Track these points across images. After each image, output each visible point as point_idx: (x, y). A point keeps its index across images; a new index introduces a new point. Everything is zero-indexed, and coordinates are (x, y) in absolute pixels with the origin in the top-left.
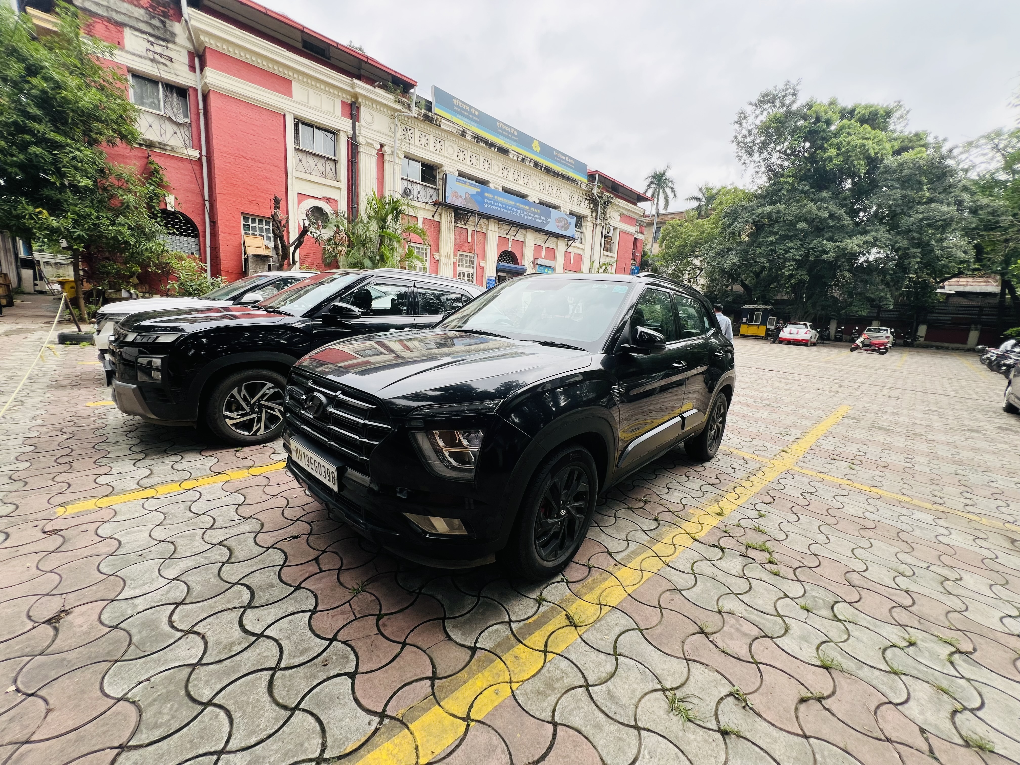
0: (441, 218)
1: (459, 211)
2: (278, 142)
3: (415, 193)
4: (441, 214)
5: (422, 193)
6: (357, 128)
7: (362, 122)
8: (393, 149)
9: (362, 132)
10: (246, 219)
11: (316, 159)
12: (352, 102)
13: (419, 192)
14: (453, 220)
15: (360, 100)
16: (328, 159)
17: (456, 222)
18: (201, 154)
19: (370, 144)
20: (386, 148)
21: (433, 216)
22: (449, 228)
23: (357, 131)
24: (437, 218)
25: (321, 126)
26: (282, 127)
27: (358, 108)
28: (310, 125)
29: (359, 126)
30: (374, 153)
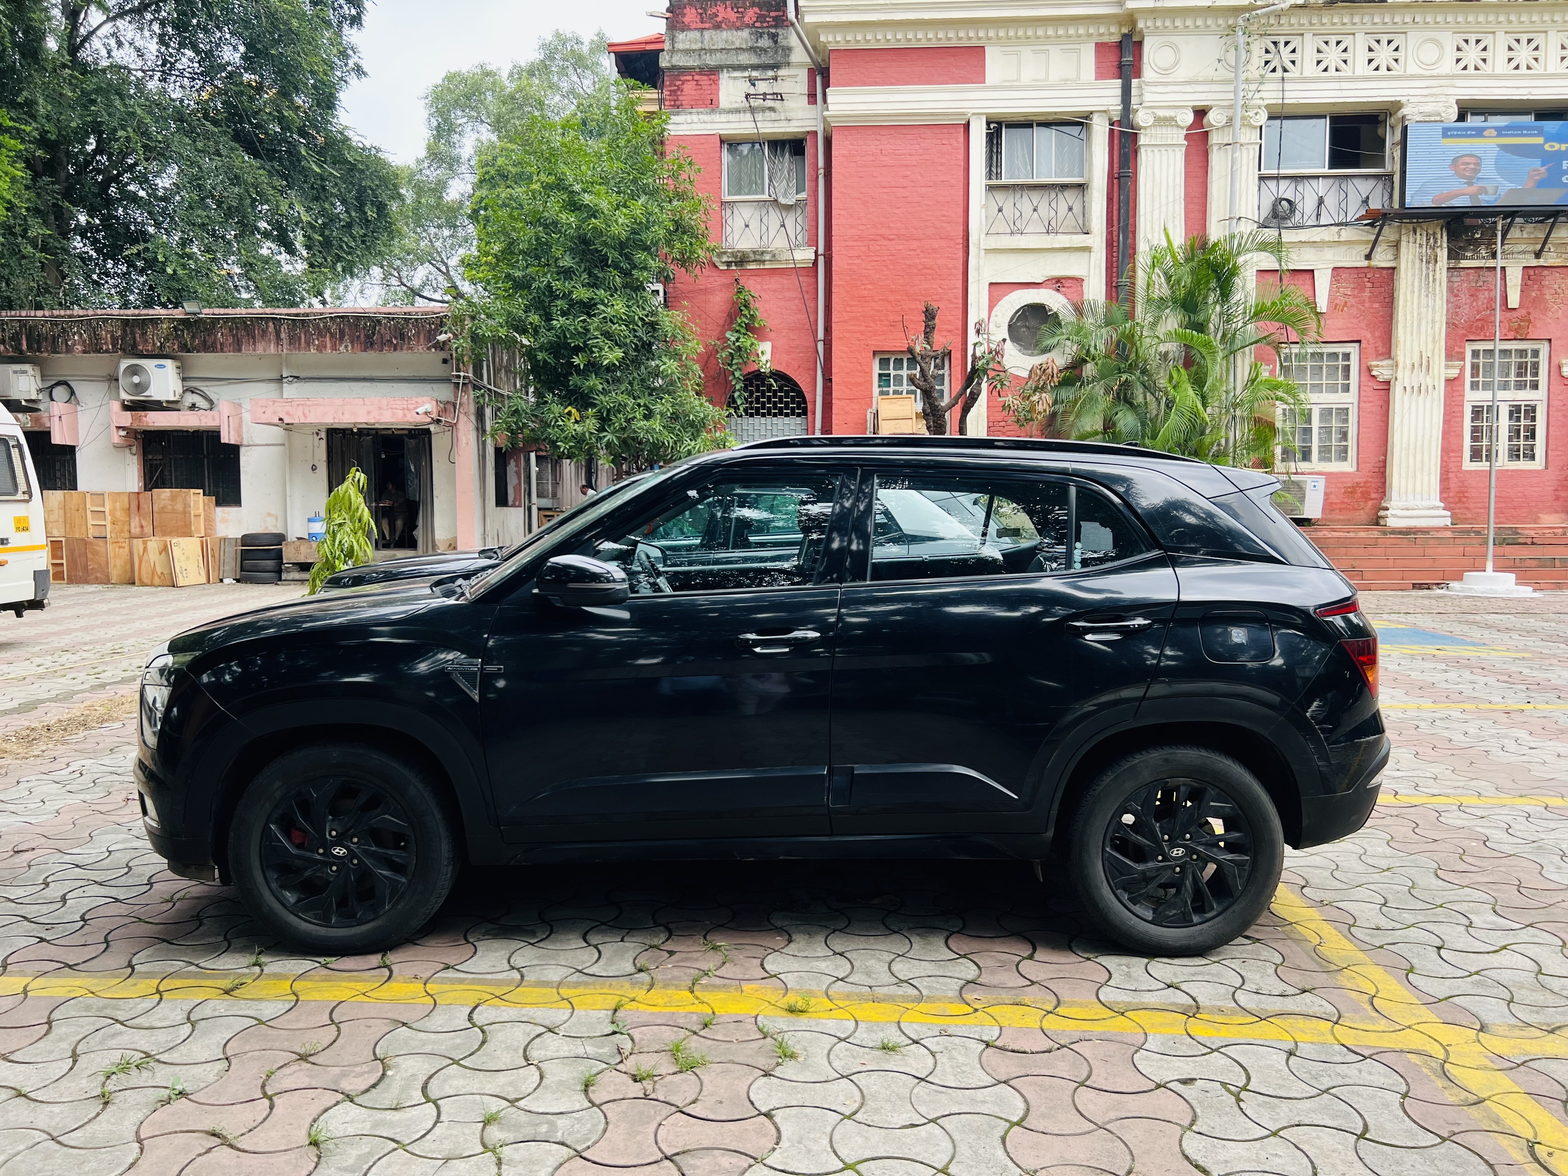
0: (1397, 257)
1: (1468, 221)
2: (952, 186)
3: (1308, 205)
4: (1397, 245)
5: (1331, 201)
6: (1134, 92)
7: (1148, 73)
8: (1230, 113)
9: (1147, 97)
10: (884, 363)
11: (1035, 196)
12: (1124, 36)
13: (1321, 201)
14: (1443, 254)
15: (1141, 25)
16: (1064, 187)
17: (1453, 255)
18: (816, 252)
19: (1165, 119)
20: (1212, 117)
21: (1368, 257)
22: (1428, 281)
23: (1134, 100)
24: (1382, 259)
25: (1051, 118)
26: (962, 150)
27: (1140, 44)
28: (1025, 124)
29: (1140, 87)
30: (1179, 137)
